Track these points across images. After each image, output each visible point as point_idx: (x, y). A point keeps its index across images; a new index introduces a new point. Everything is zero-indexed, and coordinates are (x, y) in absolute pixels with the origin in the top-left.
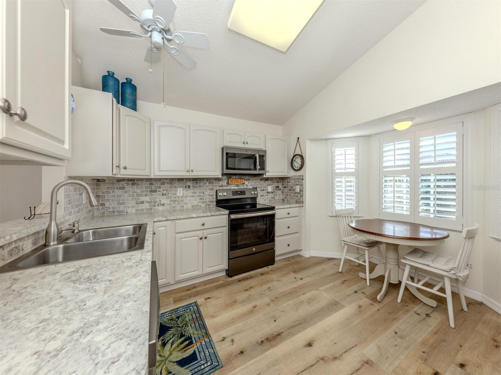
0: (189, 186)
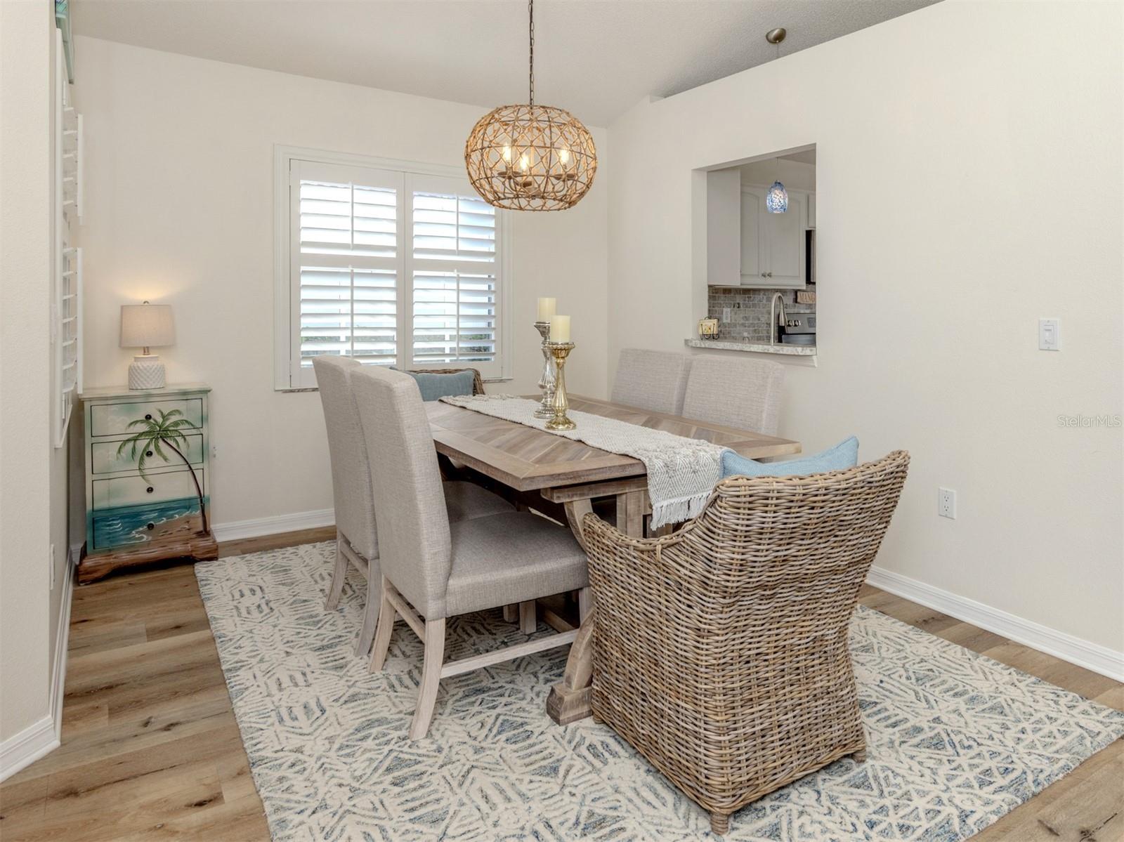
0: (739, 304)
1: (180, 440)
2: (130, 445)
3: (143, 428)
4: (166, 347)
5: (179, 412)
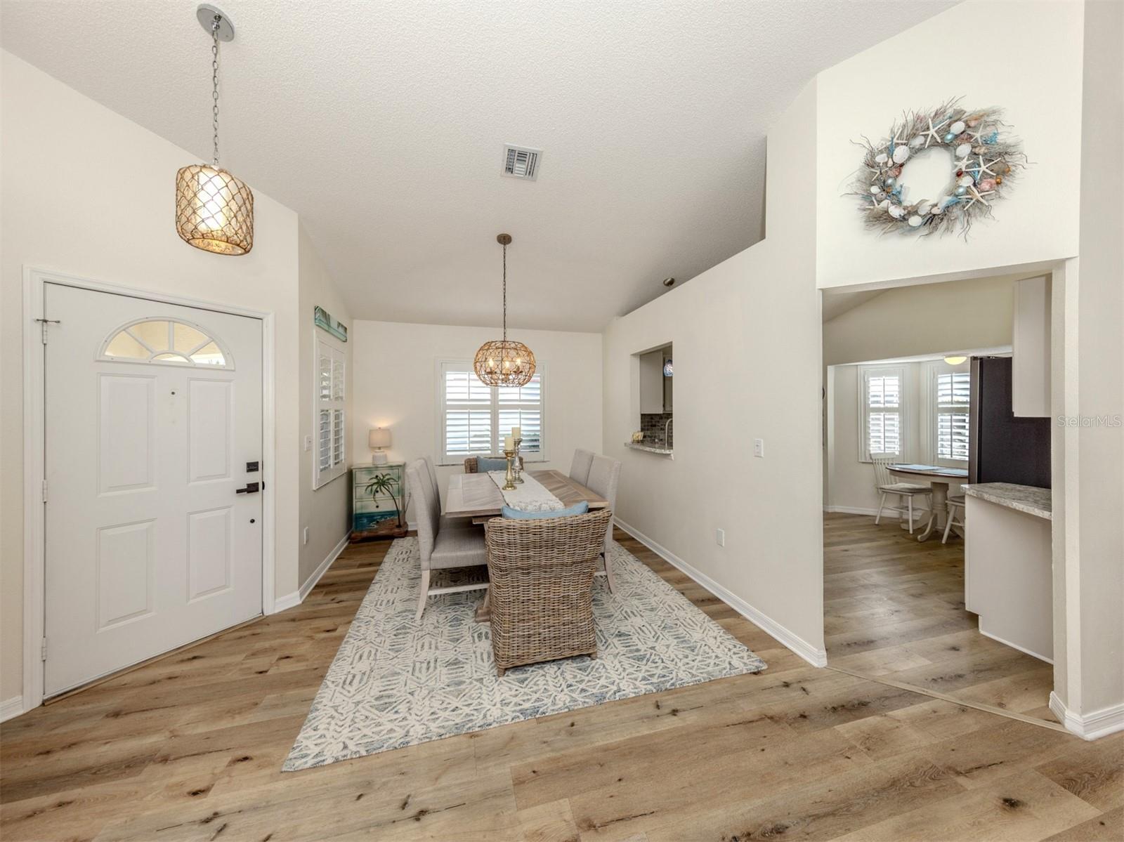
1: (390, 486)
2: (370, 487)
3: (375, 481)
4: (388, 447)
5: (389, 474)
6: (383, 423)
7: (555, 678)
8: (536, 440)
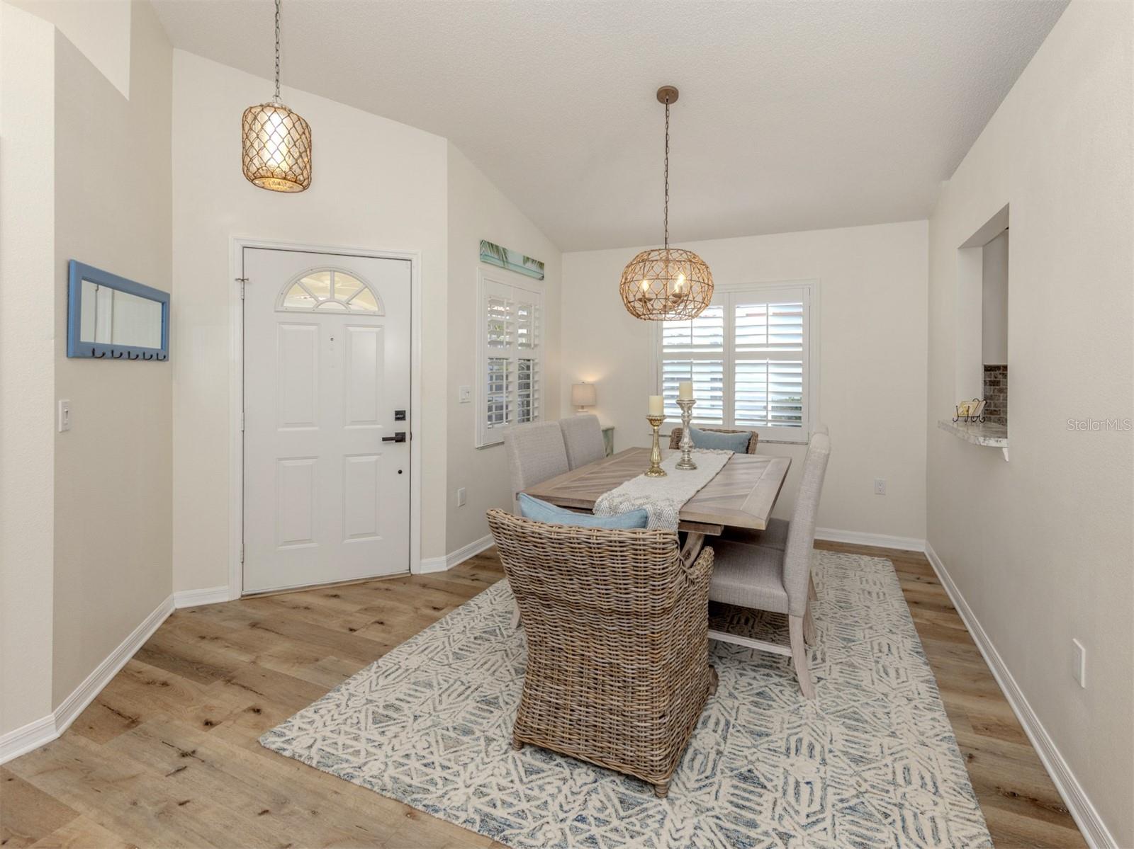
6: (591, 377)
7: (573, 793)
8: (797, 408)
